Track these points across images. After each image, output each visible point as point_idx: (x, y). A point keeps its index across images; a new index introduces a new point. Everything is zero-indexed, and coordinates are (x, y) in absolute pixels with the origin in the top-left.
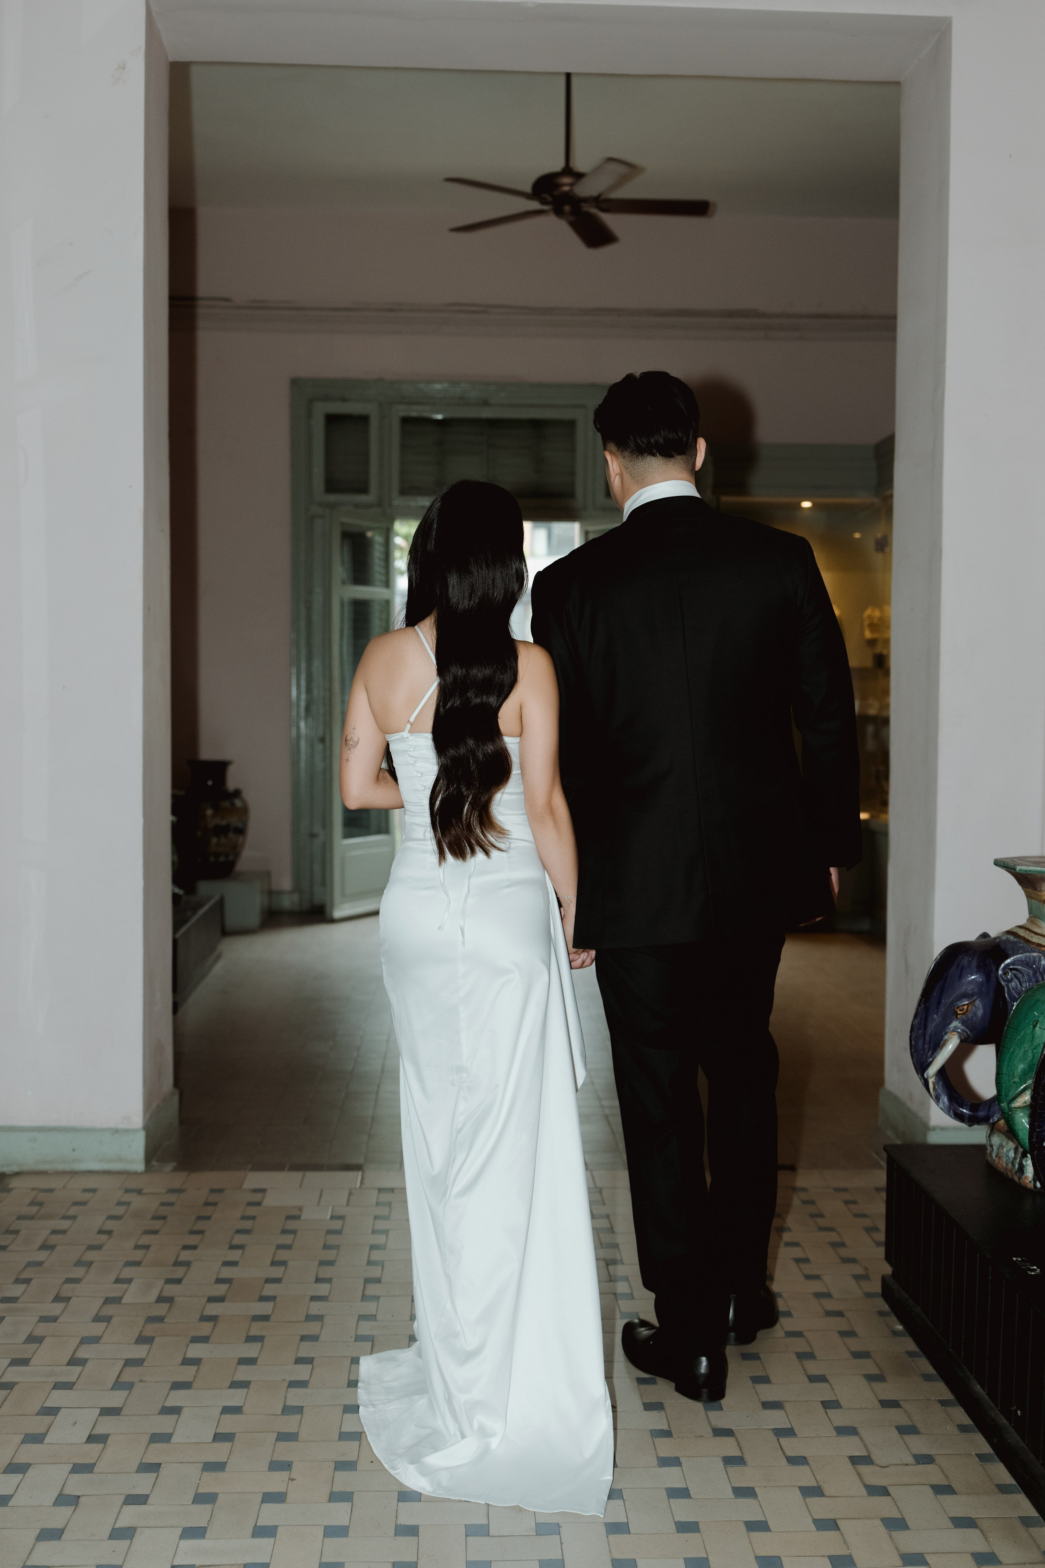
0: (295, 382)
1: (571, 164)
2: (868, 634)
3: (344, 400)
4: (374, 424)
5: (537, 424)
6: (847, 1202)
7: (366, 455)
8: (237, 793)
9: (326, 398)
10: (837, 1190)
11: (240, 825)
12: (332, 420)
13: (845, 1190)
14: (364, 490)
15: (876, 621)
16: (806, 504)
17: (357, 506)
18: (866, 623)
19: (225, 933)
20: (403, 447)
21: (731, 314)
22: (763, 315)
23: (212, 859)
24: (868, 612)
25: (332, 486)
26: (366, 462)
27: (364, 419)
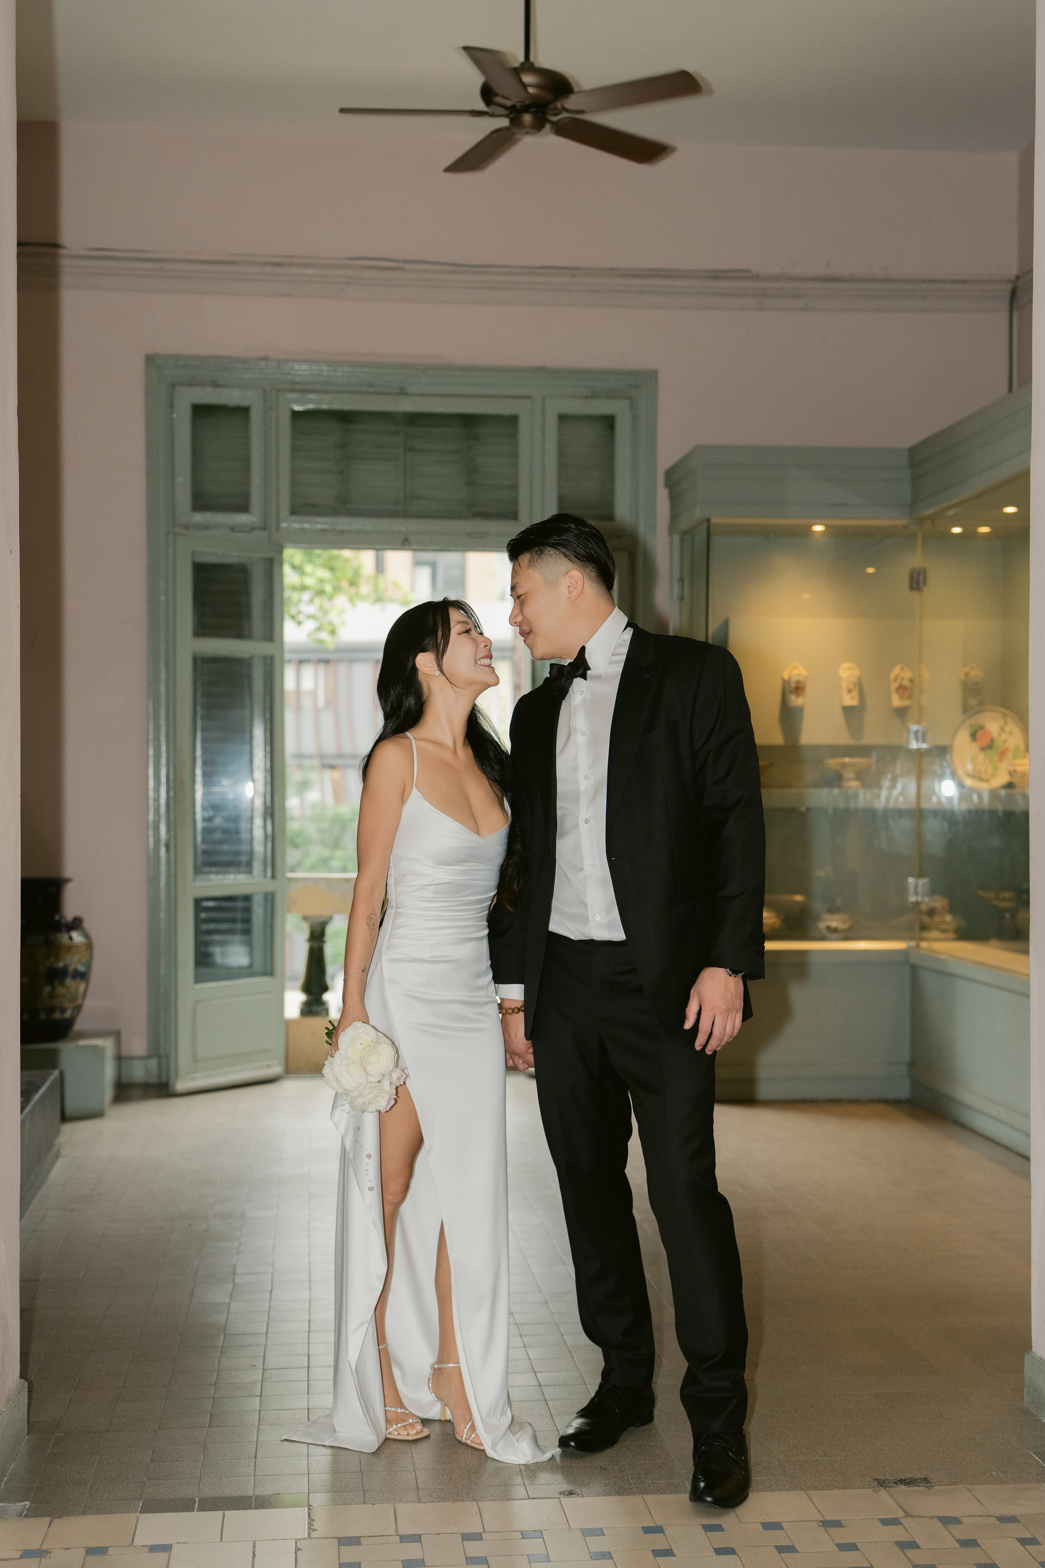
0: (150, 360)
1: (532, 59)
2: (897, 702)
3: (216, 385)
4: (256, 417)
5: (468, 421)
6: (1023, 1542)
7: (247, 459)
8: (77, 924)
9: (192, 383)
10: (1002, 1519)
11: (82, 968)
12: (200, 411)
13: (1013, 1519)
14: (243, 508)
15: (906, 683)
16: (818, 528)
17: (233, 529)
18: (894, 686)
19: (64, 1118)
20: (294, 449)
21: (716, 275)
22: (756, 277)
23: (43, 1016)
24: (896, 670)
25: (201, 502)
26: (247, 470)
27: (243, 412)
